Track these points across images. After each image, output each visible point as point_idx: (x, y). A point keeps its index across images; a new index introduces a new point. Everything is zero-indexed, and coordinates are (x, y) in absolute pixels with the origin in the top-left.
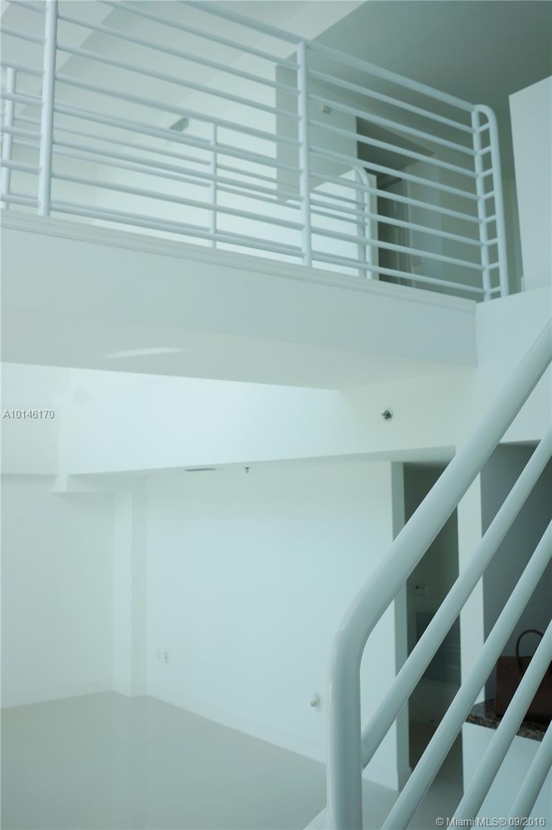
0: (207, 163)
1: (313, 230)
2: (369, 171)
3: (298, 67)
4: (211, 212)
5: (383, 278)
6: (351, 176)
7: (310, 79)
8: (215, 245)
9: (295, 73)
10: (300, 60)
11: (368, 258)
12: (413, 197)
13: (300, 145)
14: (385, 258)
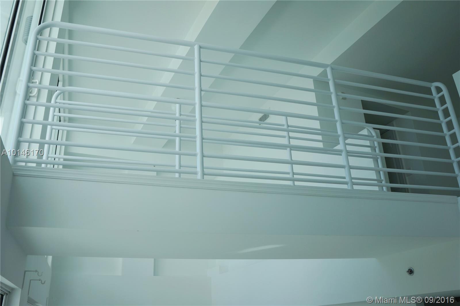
0: (284, 137)
1: (351, 168)
2: (374, 128)
3: (329, 80)
4: (289, 165)
5: (393, 190)
6: (365, 132)
7: (336, 85)
8: (294, 183)
9: (328, 83)
10: (330, 76)
11: (383, 177)
12: (401, 140)
13: (337, 121)
14: (392, 178)
